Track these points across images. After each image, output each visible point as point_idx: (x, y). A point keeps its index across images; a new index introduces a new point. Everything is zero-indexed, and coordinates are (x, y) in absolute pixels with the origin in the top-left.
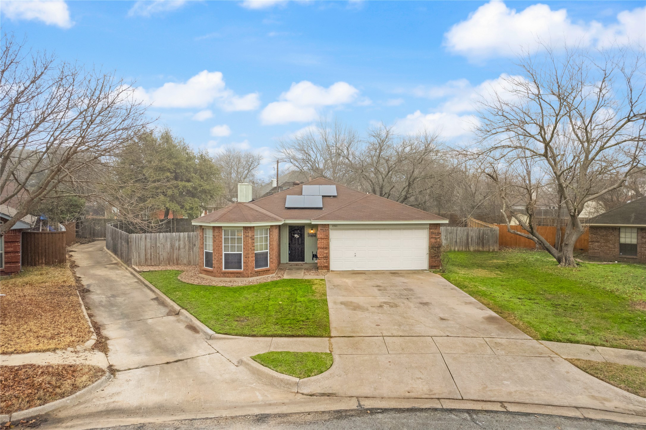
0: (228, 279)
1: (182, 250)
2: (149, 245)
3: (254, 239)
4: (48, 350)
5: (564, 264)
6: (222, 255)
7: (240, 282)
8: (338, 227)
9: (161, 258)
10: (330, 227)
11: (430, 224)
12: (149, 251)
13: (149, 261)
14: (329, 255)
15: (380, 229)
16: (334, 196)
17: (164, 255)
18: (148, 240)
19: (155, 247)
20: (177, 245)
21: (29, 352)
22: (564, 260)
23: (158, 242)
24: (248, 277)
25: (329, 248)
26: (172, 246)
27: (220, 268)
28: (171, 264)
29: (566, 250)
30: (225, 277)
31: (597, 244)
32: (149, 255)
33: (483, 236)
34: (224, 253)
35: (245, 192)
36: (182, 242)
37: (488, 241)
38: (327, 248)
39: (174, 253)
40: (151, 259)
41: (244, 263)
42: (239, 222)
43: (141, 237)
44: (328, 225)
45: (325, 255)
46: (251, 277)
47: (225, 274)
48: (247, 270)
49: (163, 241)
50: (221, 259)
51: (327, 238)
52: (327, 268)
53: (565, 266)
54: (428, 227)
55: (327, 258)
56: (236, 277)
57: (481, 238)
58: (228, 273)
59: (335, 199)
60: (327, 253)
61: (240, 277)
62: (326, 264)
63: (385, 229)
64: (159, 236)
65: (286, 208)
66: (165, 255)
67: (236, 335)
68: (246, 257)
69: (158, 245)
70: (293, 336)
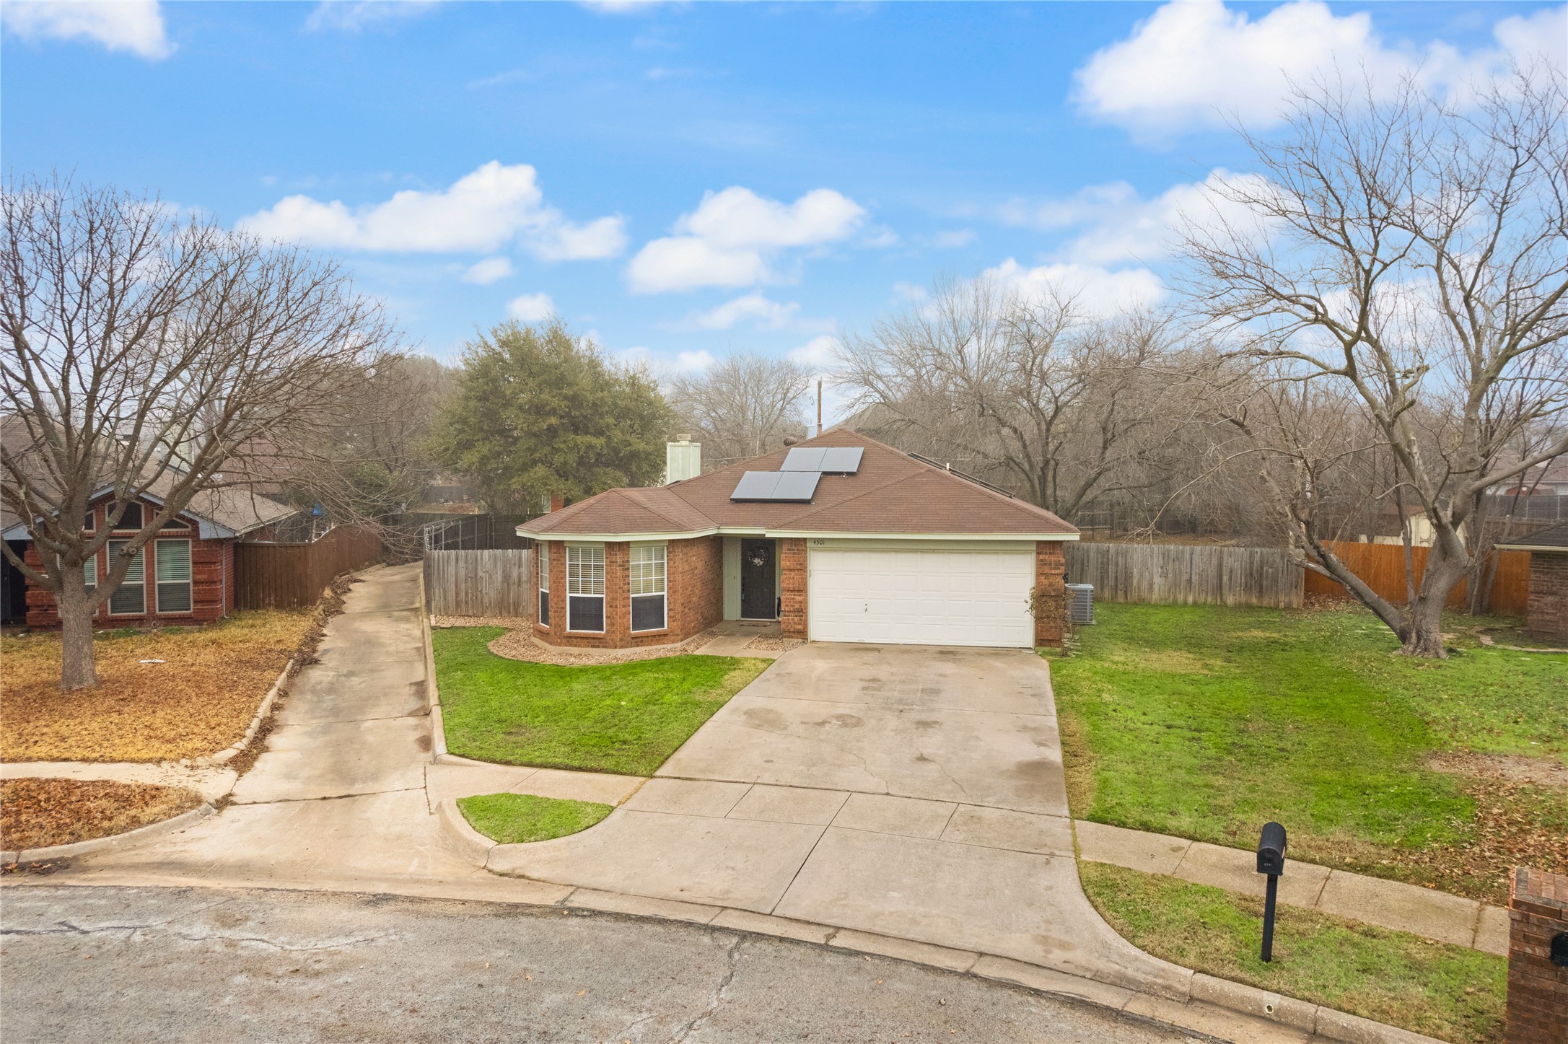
0: (575, 650)
1: (525, 586)
2: (462, 573)
3: (628, 569)
4: (150, 760)
5: (1411, 648)
6: (564, 601)
7: (597, 657)
8: (827, 545)
9: (486, 600)
10: (809, 544)
11: (1039, 543)
12: (463, 586)
13: (463, 606)
14: (806, 607)
15: (922, 551)
16: (850, 474)
17: (490, 593)
18: (462, 564)
19: (473, 578)
20: (515, 575)
21: (120, 761)
22: (1414, 639)
23: (479, 567)
24: (615, 647)
25: (806, 592)
26: (506, 577)
27: (561, 626)
28: (504, 613)
29: (1422, 614)
30: (571, 645)
32: (463, 595)
33: (1262, 568)
34: (568, 595)
35: (680, 462)
36: (524, 570)
37: (1275, 580)
38: (802, 590)
39: (509, 592)
40: (466, 603)
41: (607, 617)
42: (595, 532)
43: (449, 558)
44: (805, 539)
45: (797, 606)
46: (622, 647)
47: (570, 640)
48: (613, 632)
49: (488, 566)
50: (564, 608)
51: (802, 568)
52: (802, 634)
53: (1413, 652)
54: (1034, 547)
55: (802, 612)
56: (593, 646)
57: (1255, 575)
58: (576, 638)
59: (850, 480)
60: (801, 602)
61: (598, 647)
62: (800, 627)
63: (933, 551)
64: (482, 555)
65: (732, 500)
66: (493, 594)
68: (611, 607)
69: (480, 573)
70: (579, 769)
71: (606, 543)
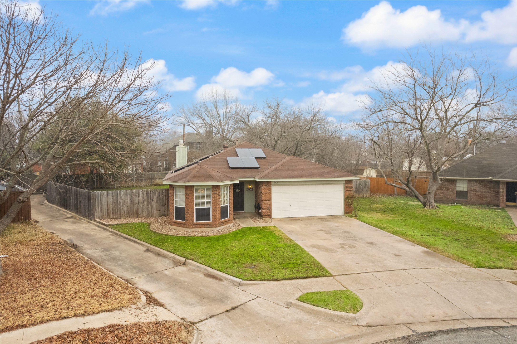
0: (199, 230)
1: (141, 205)
2: (110, 201)
3: (220, 196)
5: (428, 207)
6: (194, 210)
7: (209, 232)
8: (278, 183)
9: (122, 212)
10: (272, 184)
11: (346, 180)
12: (111, 206)
13: (111, 215)
14: (271, 206)
15: (308, 185)
16: (264, 158)
17: (124, 208)
18: (110, 197)
19: (116, 203)
20: (136, 200)
22: (428, 205)
23: (119, 198)
24: (216, 227)
25: (271, 201)
26: (132, 202)
27: (192, 220)
28: (131, 217)
29: (430, 197)
30: (197, 228)
31: (441, 191)
32: (111, 210)
33: (359, 186)
34: (195, 207)
35: (182, 154)
36: (141, 198)
37: (363, 190)
38: (270, 200)
39: (134, 208)
40: (113, 213)
41: (212, 215)
42: (210, 181)
43: (103, 194)
44: (271, 182)
45: (268, 206)
46: (219, 226)
47: (196, 226)
48: (215, 221)
49: (123, 197)
50: (193, 213)
51: (270, 192)
52: (270, 216)
53: (429, 208)
54: (344, 182)
55: (270, 208)
56: (206, 227)
57: (358, 188)
58: (199, 224)
59: (265, 160)
60: (270, 205)
61: (209, 227)
62: (269, 213)
63: (312, 185)
64: (120, 192)
65: (231, 168)
66: (126, 208)
67: (261, 281)
68: (214, 211)
69: (119, 200)
71: (212, 186)
